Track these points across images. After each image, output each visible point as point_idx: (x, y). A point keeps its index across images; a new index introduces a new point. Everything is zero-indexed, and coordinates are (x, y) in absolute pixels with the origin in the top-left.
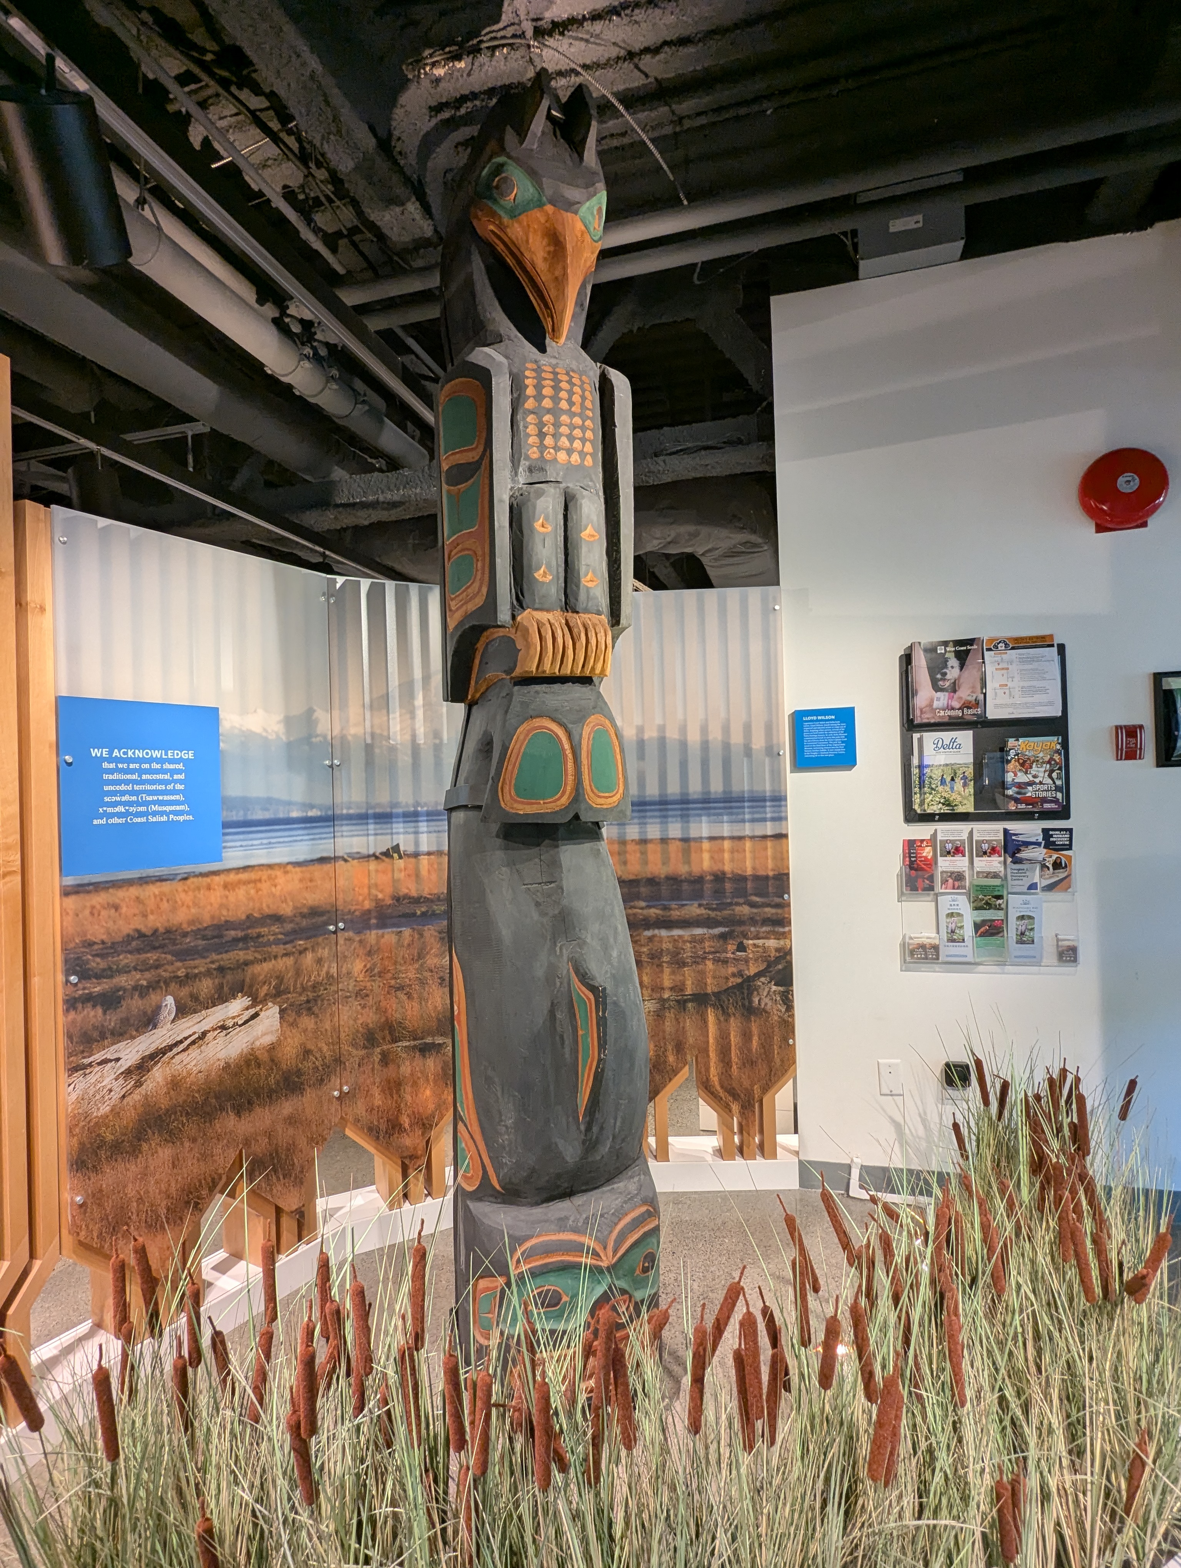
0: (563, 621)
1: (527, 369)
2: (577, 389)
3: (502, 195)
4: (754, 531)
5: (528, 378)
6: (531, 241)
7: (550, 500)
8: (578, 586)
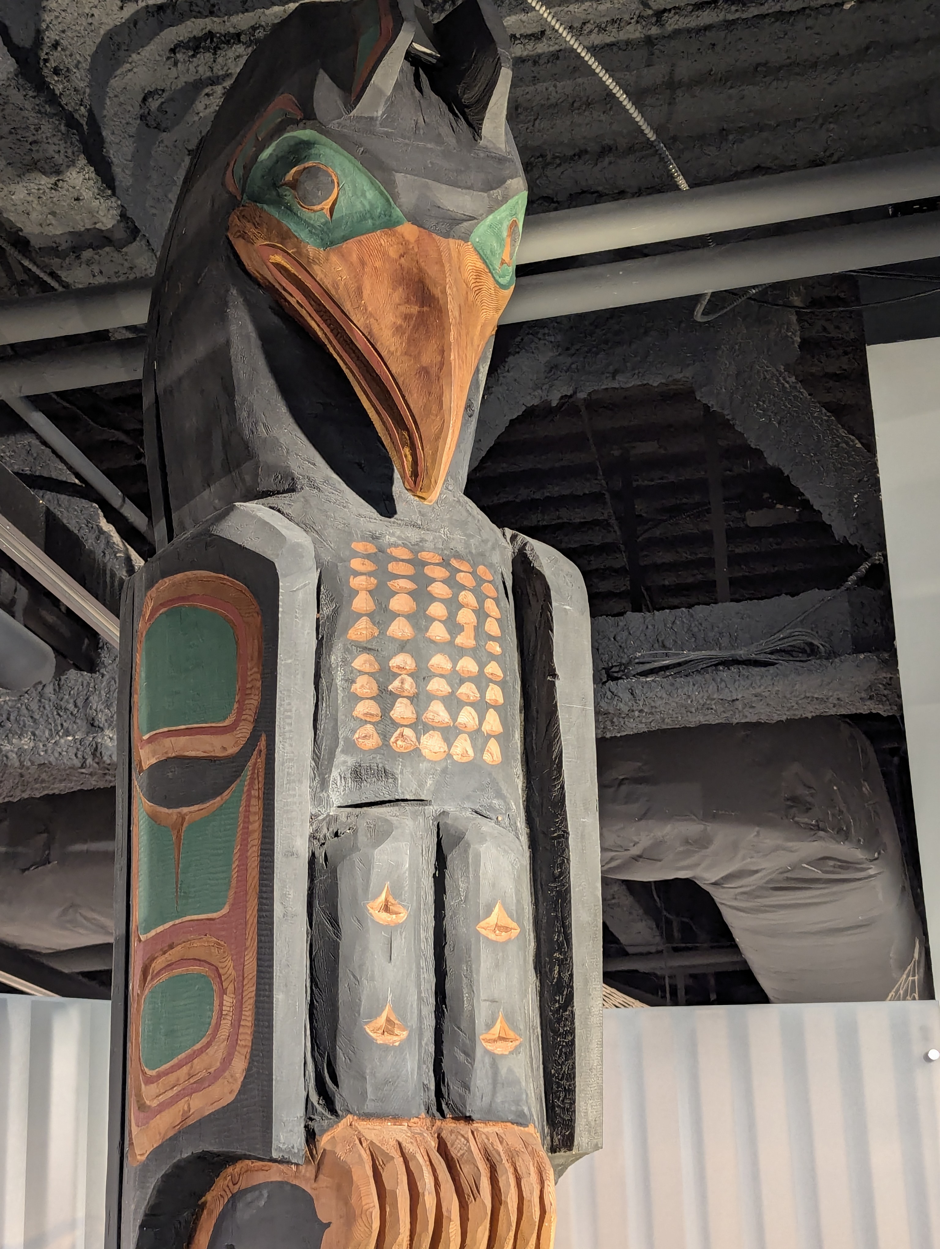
0: (434, 1144)
1: (355, 554)
2: (467, 597)
3: (305, 200)
4: (843, 834)
5: (357, 574)
6: (366, 293)
7: (405, 847)
8: (470, 1054)
